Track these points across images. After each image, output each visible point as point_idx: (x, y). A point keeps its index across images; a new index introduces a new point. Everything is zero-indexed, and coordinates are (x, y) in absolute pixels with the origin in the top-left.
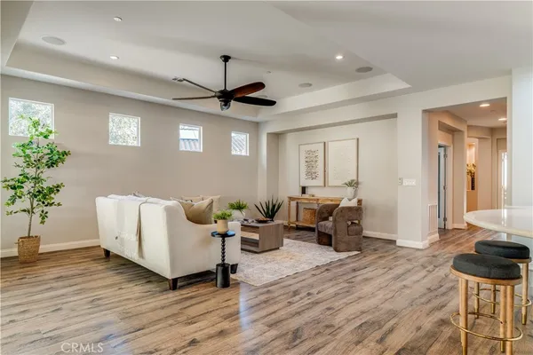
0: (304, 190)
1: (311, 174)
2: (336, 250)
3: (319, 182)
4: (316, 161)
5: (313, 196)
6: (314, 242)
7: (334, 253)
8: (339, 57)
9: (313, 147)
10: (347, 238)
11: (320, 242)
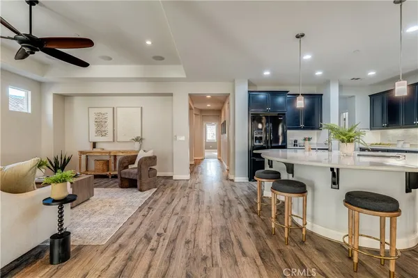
0: (94, 145)
1: (101, 132)
2: (141, 190)
3: (109, 138)
4: (106, 122)
5: (103, 149)
6: (115, 187)
7: (140, 193)
8: (149, 43)
9: (103, 111)
10: (149, 180)
11: (122, 186)
